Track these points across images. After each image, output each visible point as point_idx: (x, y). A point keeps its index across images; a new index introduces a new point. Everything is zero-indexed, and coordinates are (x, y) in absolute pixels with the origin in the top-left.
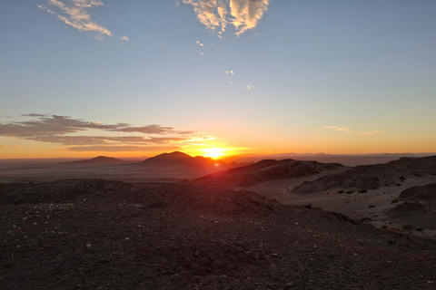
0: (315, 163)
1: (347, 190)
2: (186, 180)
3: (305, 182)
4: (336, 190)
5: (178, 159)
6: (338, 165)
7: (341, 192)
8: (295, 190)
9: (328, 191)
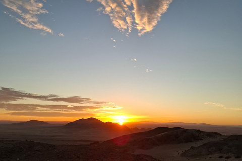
0: (199, 131)
1: (226, 155)
2: (97, 142)
3: (192, 148)
4: (217, 155)
5: (93, 124)
6: (216, 134)
7: (221, 157)
8: (184, 154)
9: (210, 156)
